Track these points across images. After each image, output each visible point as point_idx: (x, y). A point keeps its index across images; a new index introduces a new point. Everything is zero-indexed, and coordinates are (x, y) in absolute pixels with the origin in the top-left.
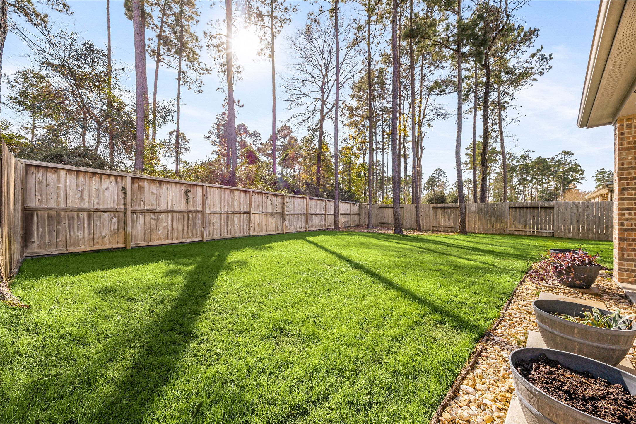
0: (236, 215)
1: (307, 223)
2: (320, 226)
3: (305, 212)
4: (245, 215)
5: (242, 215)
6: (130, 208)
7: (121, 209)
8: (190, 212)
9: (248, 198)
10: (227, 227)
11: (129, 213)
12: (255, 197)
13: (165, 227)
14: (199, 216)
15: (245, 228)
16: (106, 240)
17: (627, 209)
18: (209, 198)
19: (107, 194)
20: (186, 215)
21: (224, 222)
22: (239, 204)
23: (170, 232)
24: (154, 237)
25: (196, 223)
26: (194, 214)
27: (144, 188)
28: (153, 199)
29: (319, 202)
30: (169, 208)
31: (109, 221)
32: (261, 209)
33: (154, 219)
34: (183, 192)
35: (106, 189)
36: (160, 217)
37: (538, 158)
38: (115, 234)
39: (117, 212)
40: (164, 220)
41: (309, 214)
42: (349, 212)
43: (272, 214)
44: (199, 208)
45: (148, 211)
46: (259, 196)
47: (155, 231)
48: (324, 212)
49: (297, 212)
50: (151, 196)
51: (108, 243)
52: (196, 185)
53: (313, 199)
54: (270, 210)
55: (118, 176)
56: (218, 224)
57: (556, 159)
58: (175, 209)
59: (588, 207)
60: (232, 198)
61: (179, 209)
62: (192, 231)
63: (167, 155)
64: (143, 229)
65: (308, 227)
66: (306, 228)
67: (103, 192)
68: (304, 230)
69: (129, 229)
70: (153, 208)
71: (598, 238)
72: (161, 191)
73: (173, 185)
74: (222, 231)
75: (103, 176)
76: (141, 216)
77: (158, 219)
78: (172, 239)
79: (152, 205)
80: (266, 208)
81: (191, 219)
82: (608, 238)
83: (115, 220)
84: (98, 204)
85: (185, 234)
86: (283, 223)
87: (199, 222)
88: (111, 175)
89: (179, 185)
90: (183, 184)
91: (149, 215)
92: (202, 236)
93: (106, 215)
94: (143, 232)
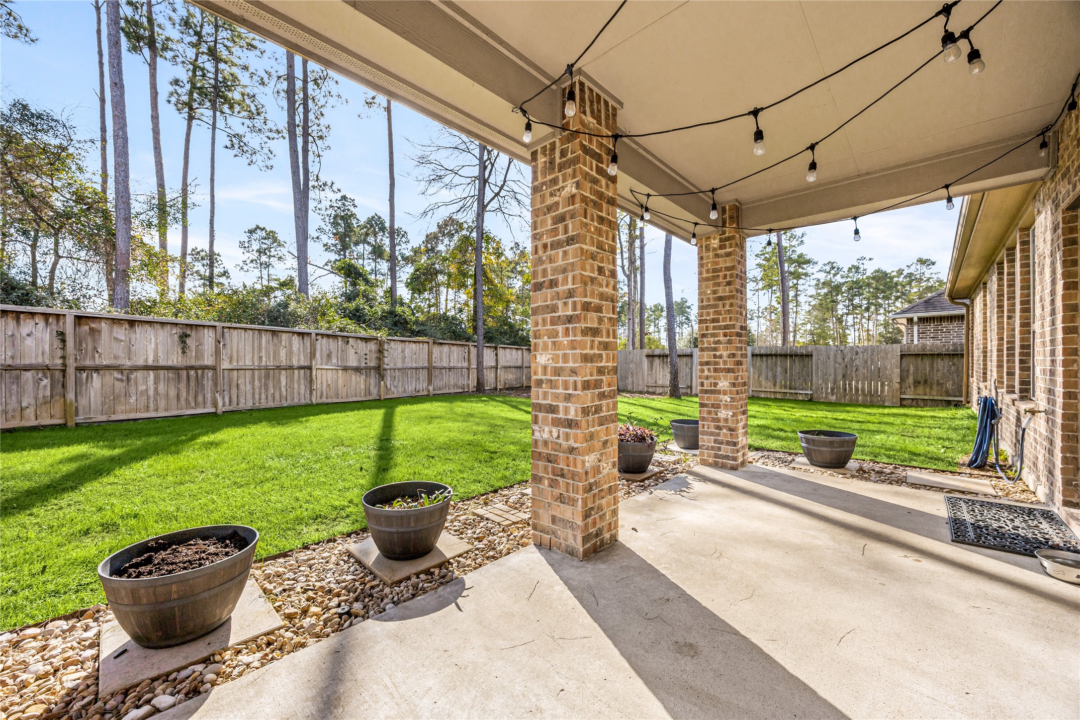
0: (284, 372)
1: (430, 381)
2: (459, 387)
3: (426, 365)
4: (302, 371)
5: (296, 372)
6: (72, 364)
7: (56, 365)
8: (192, 368)
9: (309, 344)
10: (267, 390)
11: (71, 371)
12: (322, 345)
13: (142, 392)
14: (210, 374)
15: (302, 392)
16: (30, 413)
17: (707, 363)
18: (228, 346)
19: (29, 342)
20: (184, 373)
21: (260, 381)
22: (290, 354)
23: (152, 399)
24: (120, 408)
25: (203, 386)
26: (200, 372)
27: (99, 332)
28: (119, 350)
29: (454, 348)
30: (150, 362)
31: (34, 384)
32: (334, 361)
33: (122, 380)
34: (176, 337)
35: (28, 335)
36: (133, 376)
37: (877, 271)
38: (45, 403)
39: (49, 369)
40: (140, 380)
41: (434, 368)
42: (519, 364)
43: (357, 370)
44: (208, 361)
45: (108, 368)
46: (331, 340)
47: (122, 399)
48: (466, 365)
49: (410, 365)
50: (114, 345)
51: (33, 417)
52: (204, 326)
53: (441, 344)
54: (353, 363)
55: (50, 314)
56: (249, 387)
57: (905, 273)
58: (162, 363)
59: (857, 353)
60: (275, 345)
61: (170, 363)
62: (196, 397)
63: (245, 268)
64: (99, 395)
65: (431, 388)
66: (429, 391)
67: (23, 339)
68: (425, 393)
69: (71, 396)
70: (119, 362)
71: (871, 402)
72: (133, 336)
73: (158, 327)
74: (257, 396)
75: (22, 316)
76: (95, 375)
77: (128, 379)
78: (156, 410)
79: (116, 357)
80: (344, 358)
81: (193, 379)
82: (884, 402)
83: (46, 382)
84: (13, 358)
85: (183, 402)
86: (380, 382)
87: (210, 382)
88: (35, 313)
89: (169, 326)
90: (177, 324)
91: (111, 374)
92: (215, 405)
93: (29, 374)
94: (99, 400)
